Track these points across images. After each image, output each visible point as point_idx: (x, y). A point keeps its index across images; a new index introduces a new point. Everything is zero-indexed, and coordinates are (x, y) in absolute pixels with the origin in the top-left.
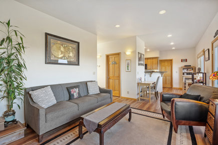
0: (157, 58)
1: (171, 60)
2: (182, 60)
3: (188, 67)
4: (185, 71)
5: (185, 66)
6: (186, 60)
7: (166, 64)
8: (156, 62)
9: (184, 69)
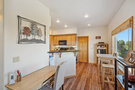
0: (75, 34)
1: (87, 37)
2: (96, 37)
3: (101, 44)
4: (99, 48)
5: (99, 43)
6: (100, 37)
7: (83, 41)
8: (75, 38)
9: (98, 46)
